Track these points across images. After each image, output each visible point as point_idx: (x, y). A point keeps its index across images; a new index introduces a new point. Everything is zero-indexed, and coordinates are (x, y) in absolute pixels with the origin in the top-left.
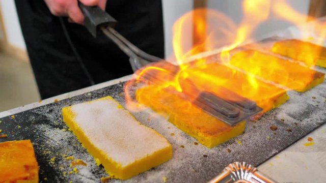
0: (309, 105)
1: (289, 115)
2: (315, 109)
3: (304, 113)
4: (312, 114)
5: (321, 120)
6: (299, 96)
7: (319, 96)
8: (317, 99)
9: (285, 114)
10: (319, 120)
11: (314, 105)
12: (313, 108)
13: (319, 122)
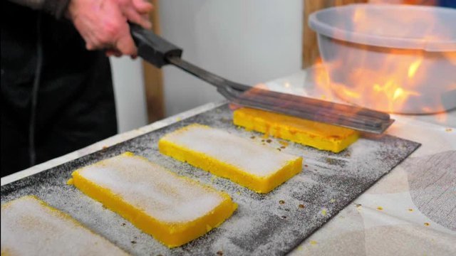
0: (272, 217)
1: (234, 241)
2: (279, 225)
3: (261, 232)
4: (273, 233)
5: (286, 244)
6: (258, 202)
7: (290, 198)
8: (287, 205)
9: (228, 241)
10: (283, 245)
11: (280, 216)
12: (277, 221)
13: (282, 249)
